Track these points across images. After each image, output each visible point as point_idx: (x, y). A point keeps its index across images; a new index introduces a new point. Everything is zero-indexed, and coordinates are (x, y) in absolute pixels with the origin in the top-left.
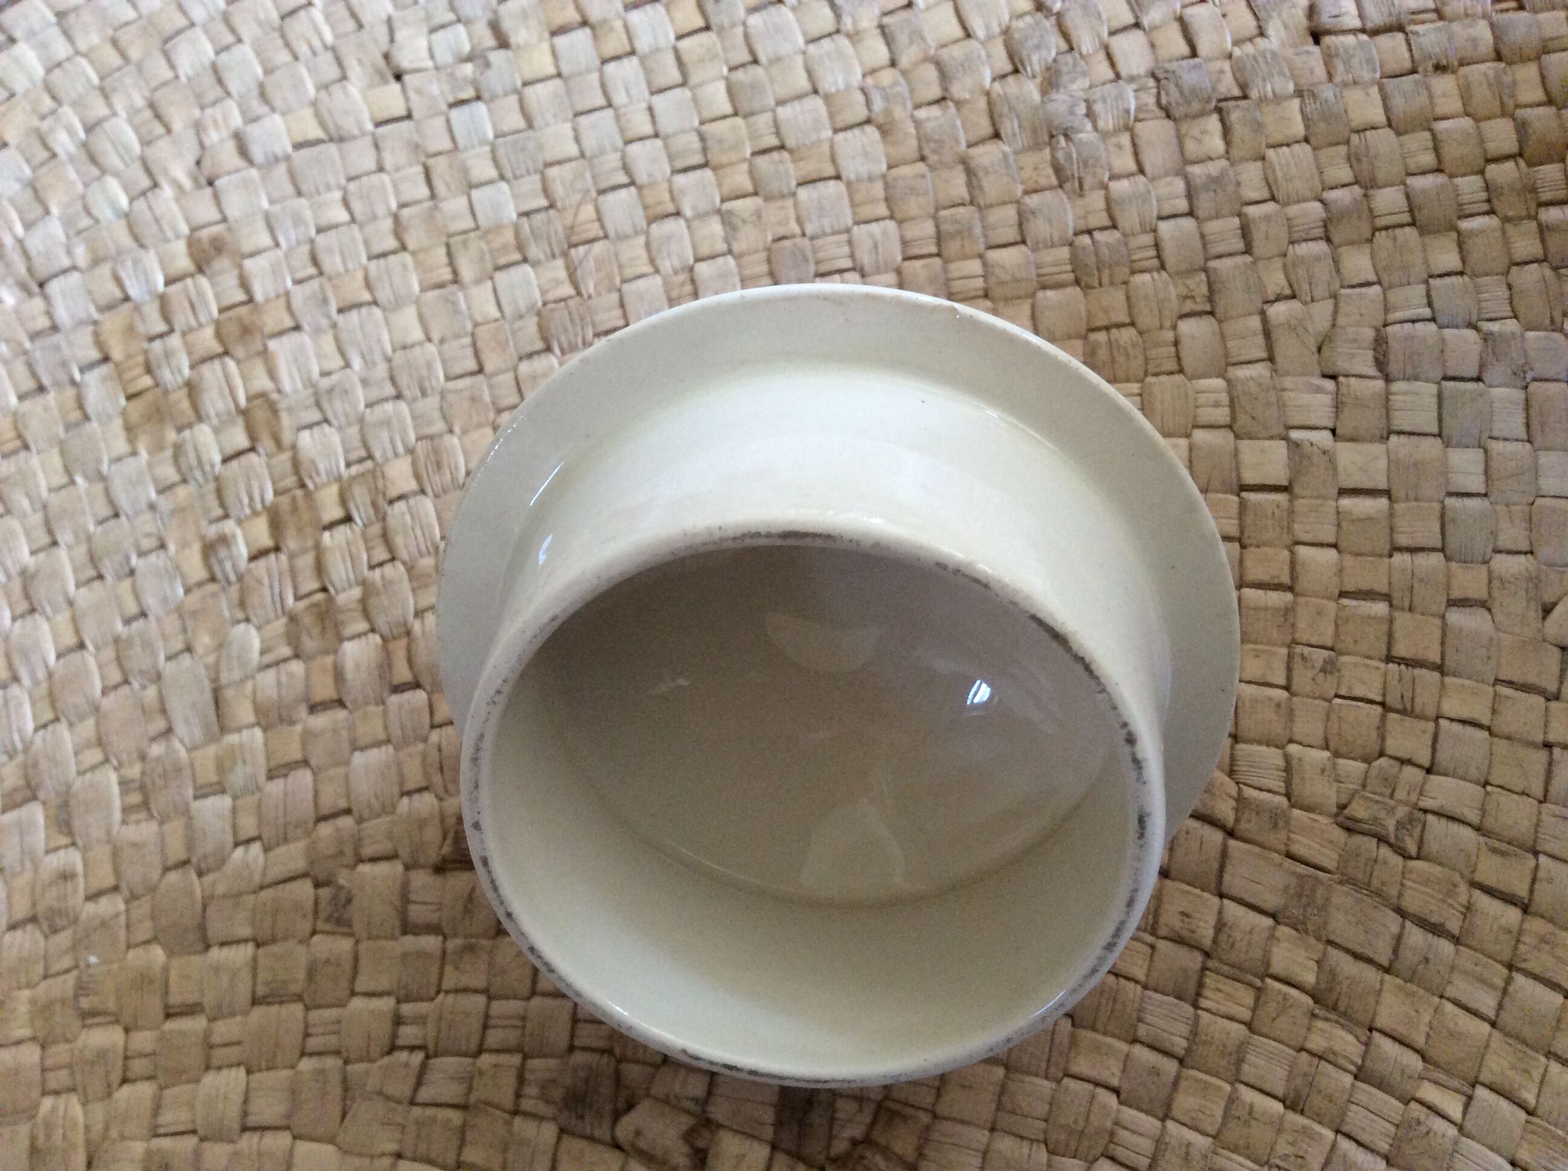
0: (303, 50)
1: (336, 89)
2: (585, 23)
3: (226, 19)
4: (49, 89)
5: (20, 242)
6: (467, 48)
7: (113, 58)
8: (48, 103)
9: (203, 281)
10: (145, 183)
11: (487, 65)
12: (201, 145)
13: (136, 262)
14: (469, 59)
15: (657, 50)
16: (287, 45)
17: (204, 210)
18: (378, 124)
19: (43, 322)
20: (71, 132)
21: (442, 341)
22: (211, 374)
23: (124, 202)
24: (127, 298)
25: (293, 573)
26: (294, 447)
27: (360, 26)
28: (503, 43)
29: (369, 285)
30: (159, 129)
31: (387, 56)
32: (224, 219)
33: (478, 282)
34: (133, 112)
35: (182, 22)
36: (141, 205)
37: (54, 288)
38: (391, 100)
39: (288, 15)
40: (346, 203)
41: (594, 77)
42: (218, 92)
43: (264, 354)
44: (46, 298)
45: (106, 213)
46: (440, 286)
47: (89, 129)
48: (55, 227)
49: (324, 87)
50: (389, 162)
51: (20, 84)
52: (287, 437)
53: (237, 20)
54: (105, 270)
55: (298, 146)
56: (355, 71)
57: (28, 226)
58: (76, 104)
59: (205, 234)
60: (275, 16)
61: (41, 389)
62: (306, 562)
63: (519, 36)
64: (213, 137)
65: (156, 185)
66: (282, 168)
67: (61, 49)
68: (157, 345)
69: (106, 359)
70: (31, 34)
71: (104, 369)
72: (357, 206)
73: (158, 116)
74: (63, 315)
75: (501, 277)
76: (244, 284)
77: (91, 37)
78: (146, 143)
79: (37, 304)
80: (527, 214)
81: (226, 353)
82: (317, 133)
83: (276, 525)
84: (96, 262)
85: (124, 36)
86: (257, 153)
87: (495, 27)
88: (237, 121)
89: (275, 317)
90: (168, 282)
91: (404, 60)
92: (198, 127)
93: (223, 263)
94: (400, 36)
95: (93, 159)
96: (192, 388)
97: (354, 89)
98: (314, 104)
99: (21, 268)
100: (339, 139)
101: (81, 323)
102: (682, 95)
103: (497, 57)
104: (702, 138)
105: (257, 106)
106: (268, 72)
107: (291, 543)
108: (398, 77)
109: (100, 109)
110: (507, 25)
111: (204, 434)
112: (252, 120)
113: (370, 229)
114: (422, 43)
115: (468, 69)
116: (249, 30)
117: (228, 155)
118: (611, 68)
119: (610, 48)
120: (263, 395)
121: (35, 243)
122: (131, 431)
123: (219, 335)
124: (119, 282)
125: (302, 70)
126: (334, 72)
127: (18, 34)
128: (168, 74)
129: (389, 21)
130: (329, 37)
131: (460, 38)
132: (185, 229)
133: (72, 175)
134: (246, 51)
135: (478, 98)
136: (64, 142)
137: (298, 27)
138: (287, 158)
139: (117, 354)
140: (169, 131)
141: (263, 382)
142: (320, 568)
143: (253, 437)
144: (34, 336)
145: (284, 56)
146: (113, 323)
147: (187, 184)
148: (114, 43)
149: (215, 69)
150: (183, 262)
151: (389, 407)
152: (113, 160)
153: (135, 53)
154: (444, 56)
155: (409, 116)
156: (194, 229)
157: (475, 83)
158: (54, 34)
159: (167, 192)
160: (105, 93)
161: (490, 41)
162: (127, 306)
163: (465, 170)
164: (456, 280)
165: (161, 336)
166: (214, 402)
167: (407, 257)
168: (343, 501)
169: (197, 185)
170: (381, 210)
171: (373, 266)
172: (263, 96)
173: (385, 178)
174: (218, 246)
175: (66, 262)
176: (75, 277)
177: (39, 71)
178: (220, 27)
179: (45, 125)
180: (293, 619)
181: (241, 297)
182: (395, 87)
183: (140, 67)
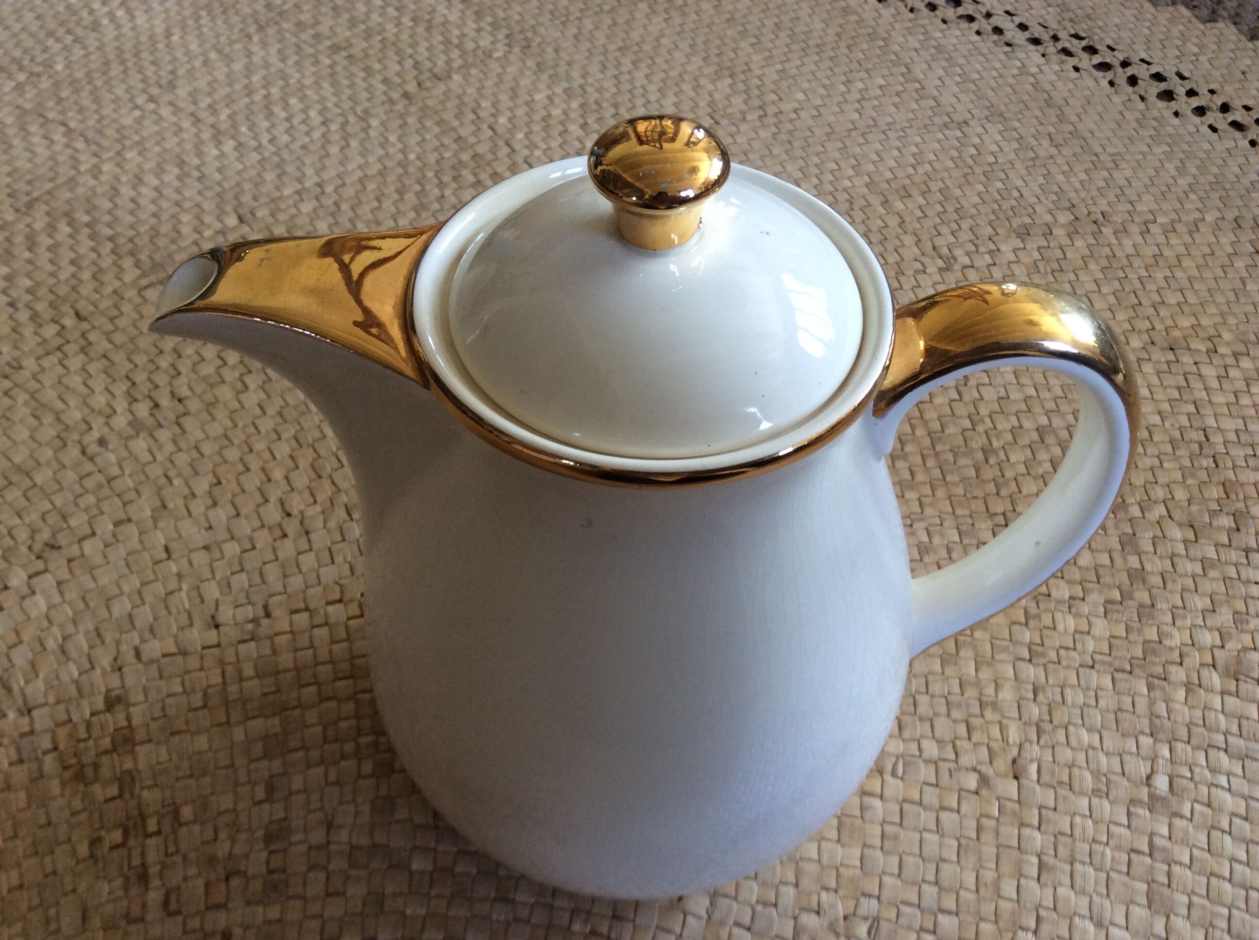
0: (174, 610)
1: (187, 631)
2: (307, 609)
3: (139, 593)
4: (47, 617)
5: (22, 690)
6: (251, 616)
7: (81, 606)
8: (46, 624)
9: (109, 716)
10: (88, 666)
11: (259, 625)
12: (118, 651)
13: (78, 705)
14: (252, 621)
15: (337, 624)
16: (167, 608)
17: (115, 681)
18: (204, 648)
19: (26, 729)
20: (56, 639)
21: (217, 751)
22: (105, 760)
23: (76, 674)
24: (70, 721)
25: (129, 856)
26: (140, 797)
27: (203, 601)
28: (268, 615)
29: (187, 722)
30: (98, 642)
31: (213, 617)
32: (123, 687)
33: (238, 724)
34: (87, 633)
35: (117, 592)
36: (84, 678)
37: (36, 713)
38: (212, 636)
39: (170, 593)
40: (183, 684)
41: (307, 635)
42: (130, 627)
43: (132, 751)
44: (31, 718)
45: (65, 678)
46: (220, 725)
47: (65, 639)
48: (40, 684)
49: (181, 629)
50: (206, 665)
51: (34, 614)
52: (137, 791)
53: (144, 594)
54: (62, 707)
55: (164, 656)
56: (197, 622)
57: (27, 682)
58: (61, 626)
59: (113, 694)
60: (163, 594)
61: (21, 761)
62: (136, 853)
63: (276, 612)
64: (124, 648)
65: (93, 668)
66: (155, 665)
67: (57, 599)
68: (82, 745)
69: (55, 749)
70: (43, 591)
71: (55, 754)
72: (187, 685)
73: (99, 635)
74: (38, 727)
75: (250, 723)
76: (129, 718)
77: (72, 595)
78: (91, 648)
79: (25, 720)
80: (266, 694)
81: (115, 750)
82: (174, 649)
83: (126, 834)
84: (58, 702)
85: (88, 597)
86: (145, 658)
87: (266, 607)
88: (137, 641)
89: (140, 735)
90: (93, 714)
91: (221, 619)
92: (118, 643)
93: (119, 708)
94: (221, 608)
95: (64, 652)
96: (96, 767)
97: (195, 631)
98: (175, 636)
99: (20, 702)
100: (184, 654)
101: (45, 731)
102: (345, 645)
103: (264, 622)
104: (352, 665)
105: (147, 635)
106: (155, 619)
107: (132, 842)
108: (217, 627)
109: (70, 629)
110: (271, 607)
111: (97, 788)
112: (144, 641)
113: (192, 697)
114: (230, 613)
115: (250, 626)
116: (148, 599)
117: (130, 657)
118: (315, 631)
119: (316, 622)
120: (129, 772)
121: (29, 691)
122: (63, 784)
123: (113, 742)
124: (68, 711)
125: (172, 620)
126: (188, 622)
127: (37, 590)
128: (107, 616)
129: (217, 601)
130: (187, 606)
131: (249, 612)
132: (103, 690)
133: (52, 658)
134: (147, 608)
135: (252, 639)
136: (51, 644)
137: (173, 600)
138: (158, 661)
139: (62, 747)
140: (103, 643)
141: (128, 765)
142: (143, 854)
143: (121, 790)
144: (22, 735)
145: (164, 613)
146: (62, 733)
147: (108, 669)
148: (84, 599)
149: (130, 616)
150: (100, 705)
151: (187, 781)
152: (73, 653)
153: (92, 605)
154: (240, 619)
155: (218, 645)
156: (108, 691)
157: (252, 633)
158: (54, 592)
159: (98, 671)
160: (75, 622)
161: (261, 613)
162: (69, 726)
163: (240, 672)
164: (228, 722)
165: (85, 740)
166: (105, 772)
167: (206, 711)
168: (159, 823)
169: (113, 671)
170: (198, 688)
171: (190, 715)
172: (151, 630)
173: (203, 674)
174: (119, 699)
175: (42, 700)
176: (46, 709)
177: (44, 608)
178: (136, 597)
179: (43, 635)
180: (127, 879)
181: (125, 724)
182: (214, 632)
183: (94, 612)
